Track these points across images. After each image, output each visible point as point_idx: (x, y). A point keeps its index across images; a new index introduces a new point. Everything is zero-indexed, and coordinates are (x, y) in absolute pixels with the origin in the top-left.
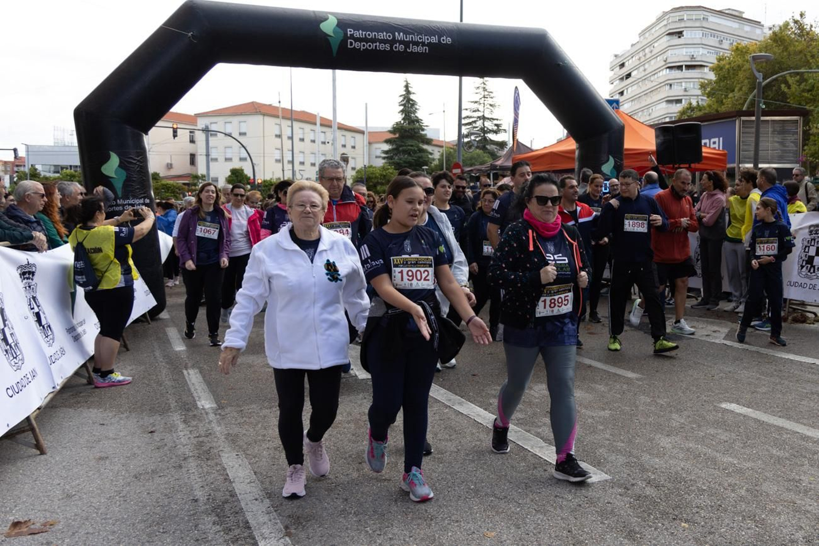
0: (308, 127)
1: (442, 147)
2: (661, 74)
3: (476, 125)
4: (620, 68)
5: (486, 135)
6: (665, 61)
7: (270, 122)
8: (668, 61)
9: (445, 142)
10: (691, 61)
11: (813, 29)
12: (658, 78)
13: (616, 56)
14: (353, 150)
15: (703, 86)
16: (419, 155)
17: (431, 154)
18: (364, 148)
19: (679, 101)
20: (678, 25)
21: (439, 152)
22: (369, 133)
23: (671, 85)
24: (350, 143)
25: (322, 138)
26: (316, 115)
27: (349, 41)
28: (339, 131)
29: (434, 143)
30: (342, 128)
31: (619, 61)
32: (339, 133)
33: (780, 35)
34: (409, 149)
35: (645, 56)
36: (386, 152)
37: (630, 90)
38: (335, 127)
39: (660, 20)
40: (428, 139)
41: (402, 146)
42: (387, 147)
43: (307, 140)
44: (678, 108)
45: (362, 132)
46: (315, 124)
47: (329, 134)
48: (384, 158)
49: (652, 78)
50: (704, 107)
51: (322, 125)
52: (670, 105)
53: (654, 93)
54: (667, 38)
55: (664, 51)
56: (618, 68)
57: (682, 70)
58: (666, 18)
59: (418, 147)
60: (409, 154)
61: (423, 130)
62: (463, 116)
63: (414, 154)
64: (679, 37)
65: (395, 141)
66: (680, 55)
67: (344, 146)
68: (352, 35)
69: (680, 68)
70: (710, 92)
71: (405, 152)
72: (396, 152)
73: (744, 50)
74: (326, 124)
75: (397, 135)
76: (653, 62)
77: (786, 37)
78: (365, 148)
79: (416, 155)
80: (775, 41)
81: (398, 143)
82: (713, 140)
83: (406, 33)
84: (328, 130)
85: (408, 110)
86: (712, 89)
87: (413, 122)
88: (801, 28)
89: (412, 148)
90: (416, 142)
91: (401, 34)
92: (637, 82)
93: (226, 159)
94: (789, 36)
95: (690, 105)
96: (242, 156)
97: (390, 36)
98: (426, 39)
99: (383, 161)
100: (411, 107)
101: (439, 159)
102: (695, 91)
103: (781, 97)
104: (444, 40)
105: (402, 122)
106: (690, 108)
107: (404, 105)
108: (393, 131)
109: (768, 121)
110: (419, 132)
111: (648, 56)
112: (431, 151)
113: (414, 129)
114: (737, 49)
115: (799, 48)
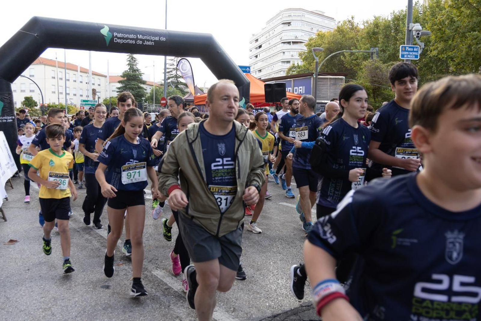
0: (72, 73)
1: (153, 86)
2: (278, 46)
3: (172, 74)
4: (256, 42)
5: (178, 79)
6: (281, 39)
8: (282, 39)
9: (154, 83)
10: (295, 40)
11: (358, 25)
12: (277, 48)
13: (253, 35)
14: (99, 87)
15: (300, 55)
16: (139, 90)
17: (146, 90)
19: (288, 62)
20: (288, 19)
21: (150, 88)
22: (110, 77)
23: (284, 53)
24: (97, 82)
25: (80, 79)
26: (77, 66)
27: (115, 39)
29: (147, 83)
31: (255, 38)
33: (341, 28)
34: (132, 87)
35: (269, 35)
36: (119, 88)
37: (261, 54)
38: (90, 73)
39: (278, 15)
40: (144, 81)
41: (128, 85)
42: (119, 85)
43: (72, 80)
44: (288, 66)
45: (105, 77)
46: (77, 71)
47: (85, 78)
48: (118, 92)
49: (274, 48)
50: (301, 66)
51: (81, 72)
52: (283, 64)
53: (275, 57)
54: (282, 26)
55: (280, 33)
56: (255, 42)
57: (290, 44)
58: (281, 14)
59: (138, 85)
61: (141, 76)
63: (136, 90)
64: (289, 26)
65: (124, 82)
66: (290, 36)
67: (94, 84)
68: (116, 36)
69: (289, 43)
70: (304, 58)
72: (125, 88)
73: (323, 36)
74: (84, 71)
75: (125, 79)
76: (274, 39)
77: (344, 30)
79: (137, 90)
80: (339, 32)
81: (126, 83)
82: (300, 87)
83: (143, 35)
84: (84, 75)
85: (132, 63)
86: (306, 57)
87: (135, 71)
88: (352, 25)
89: (135, 86)
90: (137, 82)
91: (141, 36)
92: (265, 50)
93: (21, 91)
94: (346, 29)
95: (294, 65)
96: (32, 89)
97: (135, 37)
98: (153, 38)
99: (117, 93)
100: (134, 62)
101: (150, 93)
102: (296, 56)
103: (342, 63)
104: (161, 39)
105: (129, 71)
106: (294, 67)
107: (130, 61)
108: (123, 76)
109: (327, 78)
110: (139, 77)
111: (272, 35)
112: (145, 88)
113: (136, 75)
114: (319, 35)
115: (351, 36)
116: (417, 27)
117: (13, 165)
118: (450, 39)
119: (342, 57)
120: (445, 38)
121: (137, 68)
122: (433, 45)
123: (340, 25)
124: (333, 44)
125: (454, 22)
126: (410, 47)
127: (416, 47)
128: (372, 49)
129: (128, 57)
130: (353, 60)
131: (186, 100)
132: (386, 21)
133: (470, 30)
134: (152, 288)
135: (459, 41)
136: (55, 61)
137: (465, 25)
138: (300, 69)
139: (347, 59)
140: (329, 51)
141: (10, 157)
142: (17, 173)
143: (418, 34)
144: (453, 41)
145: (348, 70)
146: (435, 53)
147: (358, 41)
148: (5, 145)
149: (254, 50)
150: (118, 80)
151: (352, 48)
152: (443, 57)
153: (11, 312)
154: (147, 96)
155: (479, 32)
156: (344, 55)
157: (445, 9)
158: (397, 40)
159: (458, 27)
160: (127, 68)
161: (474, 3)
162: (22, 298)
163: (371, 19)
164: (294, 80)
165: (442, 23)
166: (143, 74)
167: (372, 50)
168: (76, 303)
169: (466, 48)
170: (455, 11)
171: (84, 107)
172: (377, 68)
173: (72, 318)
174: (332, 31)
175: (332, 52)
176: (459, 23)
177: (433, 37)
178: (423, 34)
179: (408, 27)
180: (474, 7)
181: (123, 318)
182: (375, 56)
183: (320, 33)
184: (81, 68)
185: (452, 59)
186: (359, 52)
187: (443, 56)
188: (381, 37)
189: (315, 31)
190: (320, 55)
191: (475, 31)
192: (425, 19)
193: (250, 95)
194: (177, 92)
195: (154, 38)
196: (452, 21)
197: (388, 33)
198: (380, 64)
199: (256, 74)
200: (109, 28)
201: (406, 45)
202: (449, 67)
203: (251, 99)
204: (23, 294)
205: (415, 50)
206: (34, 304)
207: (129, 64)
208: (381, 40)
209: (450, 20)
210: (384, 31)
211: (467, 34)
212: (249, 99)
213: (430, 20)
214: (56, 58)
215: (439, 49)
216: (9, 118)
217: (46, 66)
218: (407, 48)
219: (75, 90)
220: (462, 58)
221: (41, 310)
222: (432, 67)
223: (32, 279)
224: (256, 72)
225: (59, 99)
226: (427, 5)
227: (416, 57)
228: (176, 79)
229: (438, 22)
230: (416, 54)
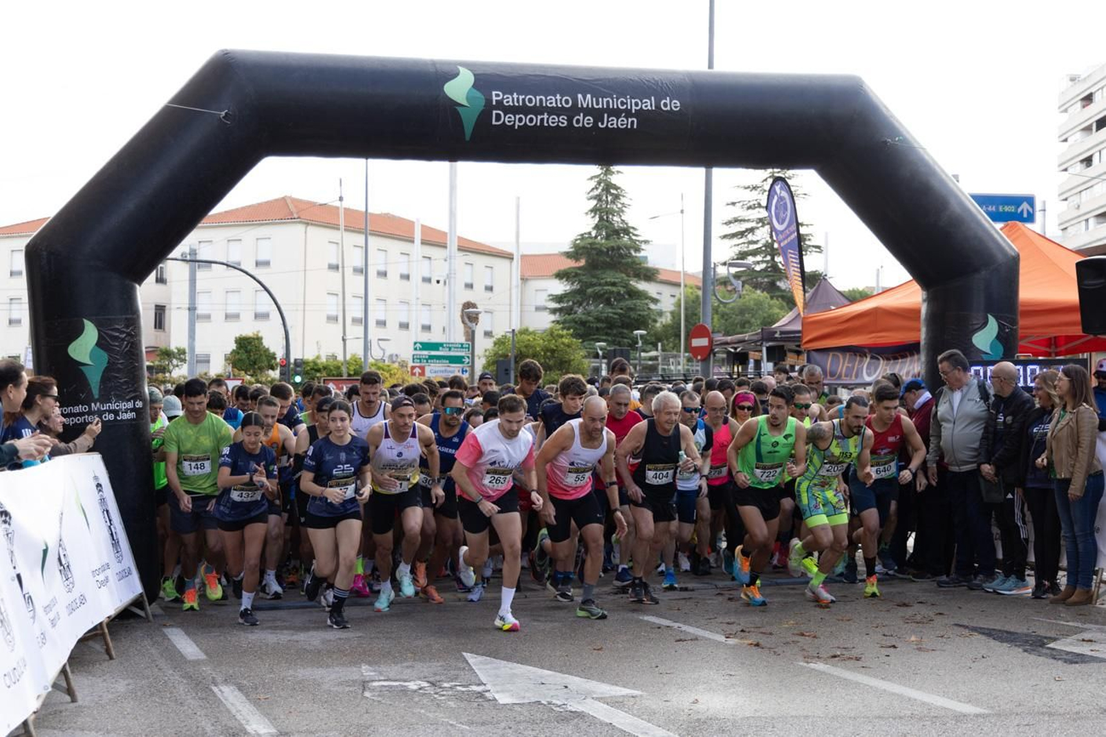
0: (395, 247)
1: (678, 285)
3: (755, 238)
4: (1084, 107)
7: (319, 236)
9: (686, 274)
13: (1072, 80)
14: (489, 294)
16: (629, 303)
17: (655, 301)
18: (510, 289)
21: (671, 296)
22: (523, 257)
24: (482, 279)
25: (423, 269)
28: (462, 254)
29: (661, 277)
30: (468, 248)
31: (1081, 90)
32: (461, 258)
34: (607, 292)
36: (558, 299)
38: (453, 245)
40: (648, 270)
41: (592, 285)
42: (560, 287)
43: (394, 275)
45: (510, 257)
47: (439, 264)
48: (554, 311)
51: (424, 243)
56: (1079, 105)
59: (626, 286)
60: (608, 302)
61: (638, 250)
63: (619, 301)
65: (577, 275)
67: (470, 286)
71: (598, 297)
72: (579, 298)
74: (434, 240)
75: (582, 263)
78: (514, 291)
79: (623, 304)
81: (584, 278)
83: (597, 95)
84: (436, 253)
85: (605, 207)
87: (617, 232)
89: (614, 289)
90: (624, 275)
91: (589, 96)
93: (228, 316)
97: (567, 102)
98: (633, 104)
99: (553, 317)
100: (613, 202)
101: (672, 313)
104: (665, 105)
105: (594, 234)
107: (598, 198)
108: (575, 254)
110: (630, 256)
112: (655, 296)
113: (619, 248)
121: (623, 221)
129: (593, 183)
131: (782, 333)
149: (1078, 136)
150: (555, 271)
154: (658, 325)
160: (588, 224)
166: (646, 242)
171: (422, 368)
184: (425, 227)
193: (1020, 308)
194: (770, 307)
195: (637, 104)
199: (1087, 228)
200: (475, 75)
203: (1022, 322)
207: (594, 211)
212: (1014, 322)
214: (340, 198)
217: (311, 229)
219: (405, 307)
224: (1087, 220)
225: (344, 340)
228: (769, 258)
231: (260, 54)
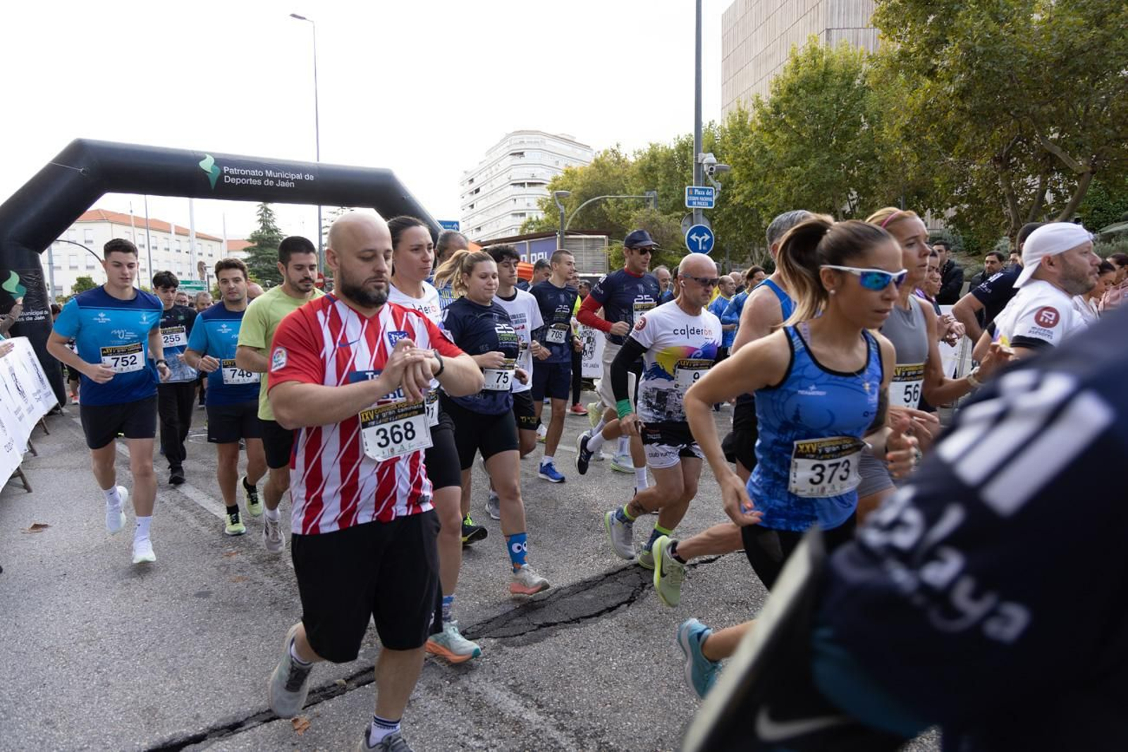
0: (160, 235)
2: (506, 190)
4: (470, 184)
6: (509, 179)
8: (512, 178)
10: (532, 179)
11: (627, 157)
12: (504, 193)
13: (465, 172)
14: (210, 258)
15: (540, 203)
19: (523, 215)
20: (519, 147)
22: (228, 241)
23: (515, 200)
24: (207, 251)
25: (177, 245)
26: (171, 225)
27: (225, 177)
28: (197, 239)
30: (199, 237)
31: (469, 177)
32: (197, 241)
33: (601, 162)
35: (491, 173)
37: (479, 203)
38: (192, 235)
39: (503, 141)
41: (261, 254)
42: (244, 255)
43: (161, 248)
44: (522, 220)
45: (221, 241)
46: (170, 233)
47: (184, 244)
49: (499, 193)
50: (542, 221)
51: (176, 233)
52: (515, 218)
53: (501, 207)
54: (511, 157)
55: (508, 170)
56: (468, 183)
57: (524, 187)
58: (509, 140)
60: (269, 262)
62: (323, 225)
64: (520, 157)
65: (253, 250)
66: (523, 174)
67: (200, 254)
68: (228, 173)
69: (522, 184)
70: (547, 208)
71: (264, 260)
72: (256, 260)
74: (181, 232)
75: (256, 244)
76: (498, 179)
77: (606, 164)
80: (597, 167)
81: (258, 251)
82: (539, 254)
83: (274, 171)
84: (182, 238)
85: (265, 219)
86: (549, 206)
87: (271, 231)
88: (618, 157)
91: (271, 171)
92: (485, 196)
93: (71, 268)
94: (608, 163)
95: (531, 218)
96: (89, 264)
97: (260, 172)
98: (292, 176)
100: (269, 217)
102: (535, 206)
103: (604, 215)
104: (307, 177)
105: (261, 231)
106: (531, 222)
107: (262, 215)
108: (252, 240)
109: (581, 239)
111: (494, 173)
114: (567, 172)
115: (617, 174)
116: (709, 158)
117: (47, 395)
118: (760, 177)
119: (603, 205)
120: (754, 175)
121: (274, 226)
122: (737, 188)
123: (599, 156)
124: (589, 187)
125: (766, 152)
126: (700, 190)
127: (710, 190)
128: (647, 193)
129: (259, 208)
130: (620, 210)
132: (667, 151)
133: (788, 164)
134: (285, 590)
135: (773, 180)
136: (129, 216)
137: (781, 156)
138: (541, 226)
139: (611, 209)
140: (584, 196)
141: (42, 380)
142: (56, 408)
143: (712, 169)
144: (765, 180)
145: (614, 225)
146: (739, 199)
147: (626, 181)
148: (32, 360)
149: (467, 196)
150: (244, 247)
151: (618, 192)
152: (752, 206)
153: (25, 653)
155: (801, 167)
156: (607, 203)
157: (752, 132)
158: (685, 180)
159: (772, 160)
160: (257, 227)
161: (792, 124)
162: (48, 625)
163: (646, 149)
164: (530, 243)
165: (749, 153)
167: (648, 195)
168: (148, 627)
169: (784, 191)
170: (766, 136)
172: (653, 222)
173: (139, 654)
174: (588, 165)
175: (589, 199)
176: (772, 153)
177: (736, 175)
178: (720, 170)
179: (697, 159)
180: (793, 130)
181: (231, 646)
182: (652, 202)
183: (569, 170)
184: (176, 227)
185: (765, 208)
186: (630, 197)
187: (752, 203)
188: (660, 175)
189: (562, 166)
190: (570, 204)
191: (795, 165)
192: (723, 148)
195: (294, 176)
196: (763, 151)
197: (671, 169)
198: (657, 215)
201: (694, 187)
202: (762, 219)
204: (51, 619)
205: (708, 193)
206: (70, 634)
207: (260, 220)
208: (661, 180)
209: (759, 148)
210: (665, 166)
211: (785, 171)
213: (732, 148)
214: (131, 211)
215: (746, 192)
216: (37, 313)
217: (114, 225)
218: (696, 191)
219: (167, 263)
220: (778, 207)
221: (81, 644)
222: (738, 220)
223: (70, 590)
226: (726, 126)
227: (710, 204)
229: (742, 152)
230: (710, 199)
231: (98, 141)
